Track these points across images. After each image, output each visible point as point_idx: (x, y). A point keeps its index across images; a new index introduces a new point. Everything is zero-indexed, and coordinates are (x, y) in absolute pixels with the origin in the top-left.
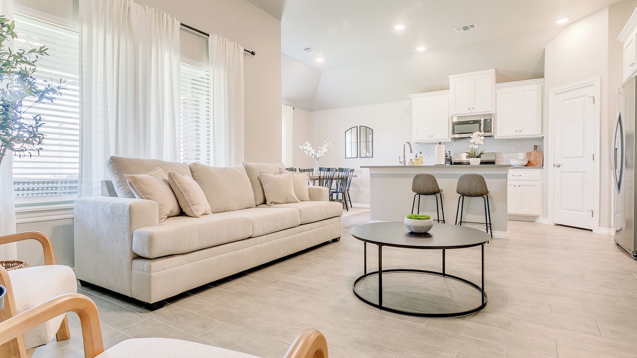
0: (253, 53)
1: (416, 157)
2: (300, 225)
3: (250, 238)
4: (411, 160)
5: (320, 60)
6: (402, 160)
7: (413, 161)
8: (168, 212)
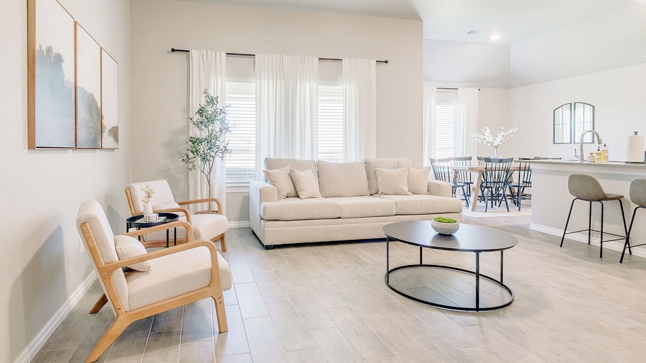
0: (386, 62)
1: (599, 150)
2: (396, 215)
3: (339, 218)
4: (592, 154)
5: (495, 38)
6: (579, 154)
7: (594, 155)
8: (285, 193)
